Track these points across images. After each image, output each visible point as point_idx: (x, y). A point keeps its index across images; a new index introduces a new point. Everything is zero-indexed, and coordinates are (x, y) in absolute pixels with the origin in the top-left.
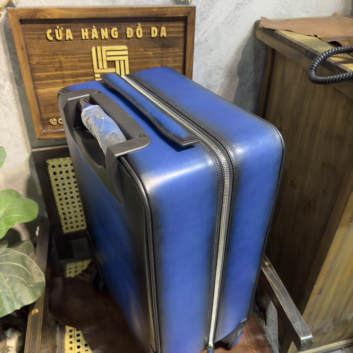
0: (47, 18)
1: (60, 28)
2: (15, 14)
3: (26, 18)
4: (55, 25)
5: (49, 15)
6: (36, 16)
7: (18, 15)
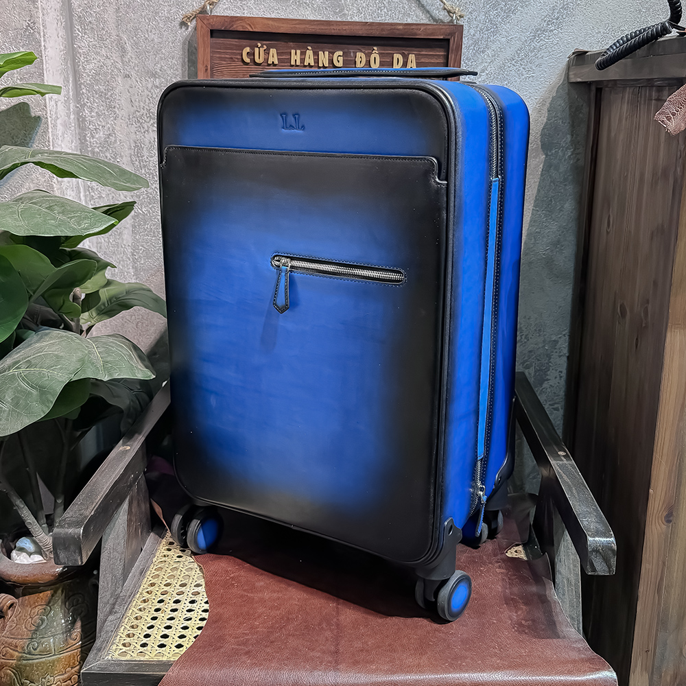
0: (247, 30)
1: (262, 46)
2: (205, 22)
3: (219, 28)
4: (256, 42)
5: (250, 26)
6: (232, 26)
7: (209, 24)
